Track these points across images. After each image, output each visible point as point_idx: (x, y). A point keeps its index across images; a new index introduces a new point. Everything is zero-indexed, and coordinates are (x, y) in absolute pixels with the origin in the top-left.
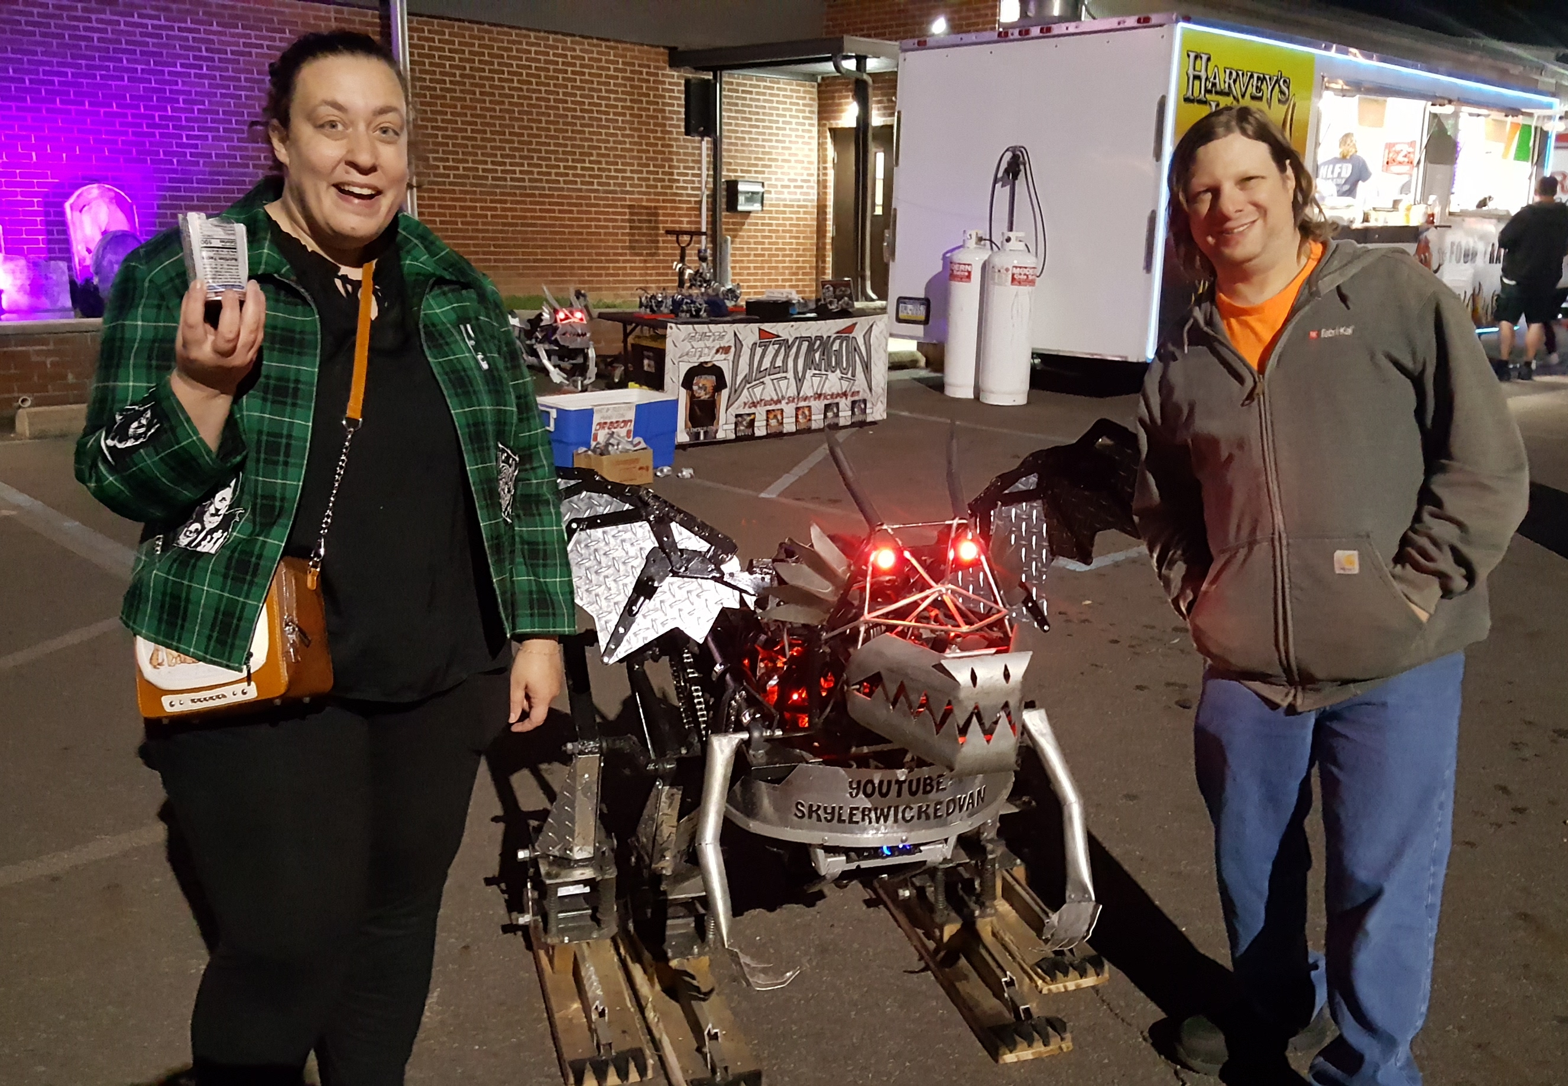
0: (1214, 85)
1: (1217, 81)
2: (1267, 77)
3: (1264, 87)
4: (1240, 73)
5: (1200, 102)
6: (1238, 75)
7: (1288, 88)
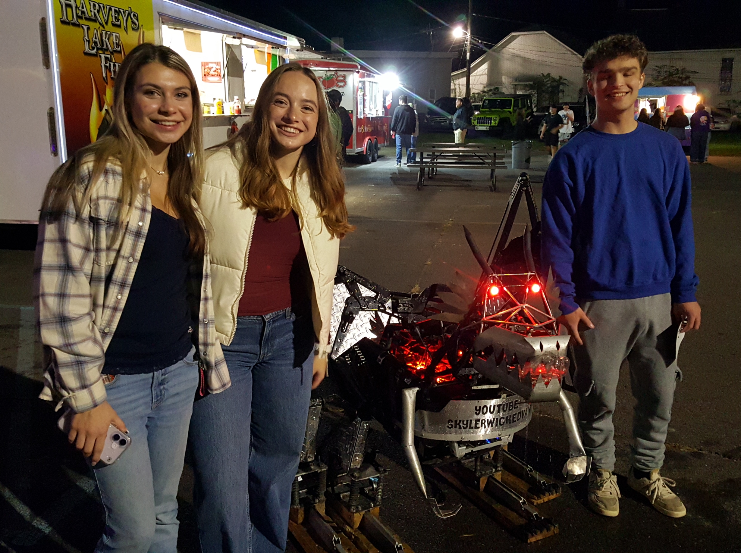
0: (83, 12)
1: (85, 10)
2: (122, 11)
3: (120, 18)
4: (102, 5)
5: (74, 25)
6: (100, 7)
7: (137, 20)
